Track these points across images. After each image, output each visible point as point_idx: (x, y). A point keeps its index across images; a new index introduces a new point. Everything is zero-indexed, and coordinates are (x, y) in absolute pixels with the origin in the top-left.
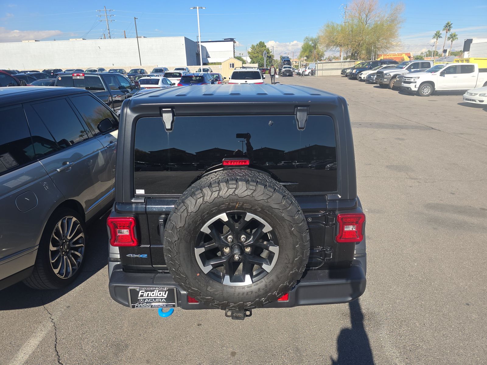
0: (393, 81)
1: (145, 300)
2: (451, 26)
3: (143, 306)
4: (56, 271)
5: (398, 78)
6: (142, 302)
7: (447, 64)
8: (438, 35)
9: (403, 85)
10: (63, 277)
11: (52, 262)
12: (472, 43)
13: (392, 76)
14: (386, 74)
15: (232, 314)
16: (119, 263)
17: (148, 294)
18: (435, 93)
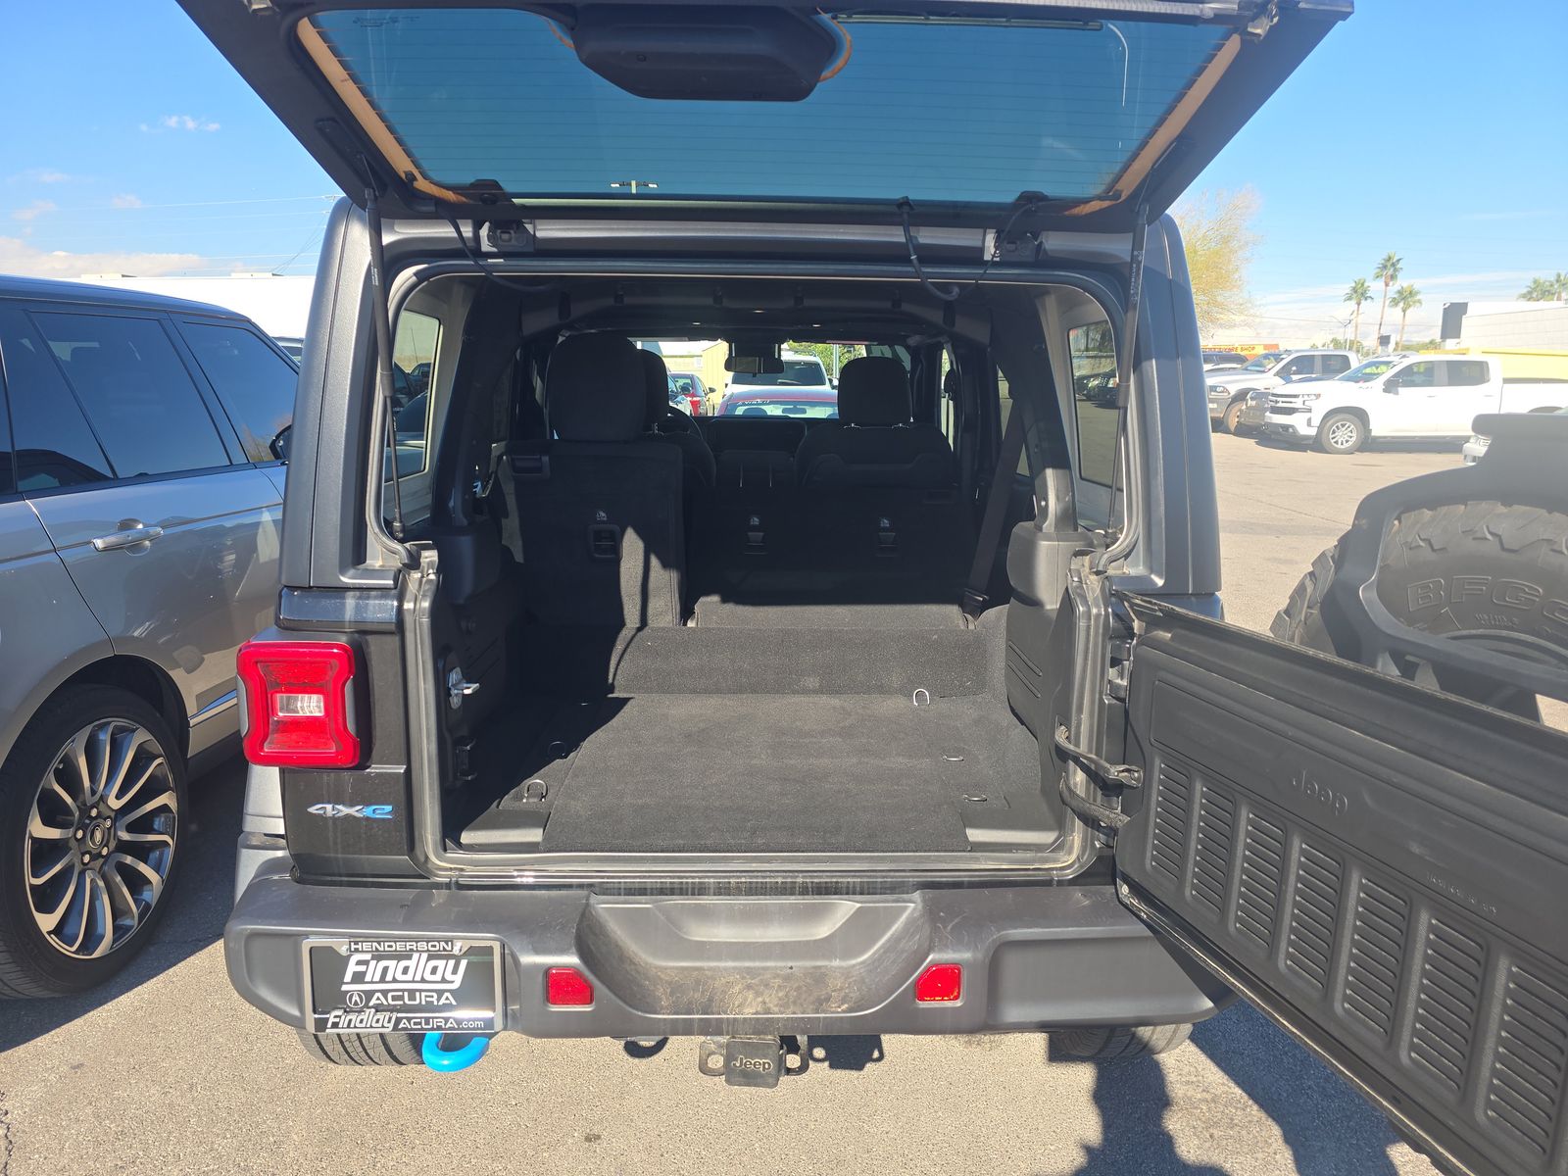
0: (1237, 408)
1: (369, 994)
2: (1398, 266)
3: (362, 1021)
4: (46, 922)
5: (1252, 399)
6: (356, 1003)
7: (1404, 356)
8: (1360, 291)
9: (1270, 418)
10: (74, 949)
11: (31, 885)
12: (1467, 315)
13: (1233, 393)
14: (1213, 388)
15: (729, 1059)
16: (280, 854)
17: (386, 969)
18: (1369, 444)
